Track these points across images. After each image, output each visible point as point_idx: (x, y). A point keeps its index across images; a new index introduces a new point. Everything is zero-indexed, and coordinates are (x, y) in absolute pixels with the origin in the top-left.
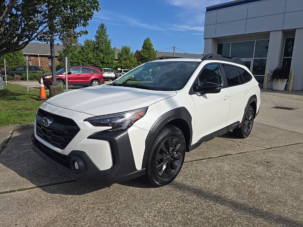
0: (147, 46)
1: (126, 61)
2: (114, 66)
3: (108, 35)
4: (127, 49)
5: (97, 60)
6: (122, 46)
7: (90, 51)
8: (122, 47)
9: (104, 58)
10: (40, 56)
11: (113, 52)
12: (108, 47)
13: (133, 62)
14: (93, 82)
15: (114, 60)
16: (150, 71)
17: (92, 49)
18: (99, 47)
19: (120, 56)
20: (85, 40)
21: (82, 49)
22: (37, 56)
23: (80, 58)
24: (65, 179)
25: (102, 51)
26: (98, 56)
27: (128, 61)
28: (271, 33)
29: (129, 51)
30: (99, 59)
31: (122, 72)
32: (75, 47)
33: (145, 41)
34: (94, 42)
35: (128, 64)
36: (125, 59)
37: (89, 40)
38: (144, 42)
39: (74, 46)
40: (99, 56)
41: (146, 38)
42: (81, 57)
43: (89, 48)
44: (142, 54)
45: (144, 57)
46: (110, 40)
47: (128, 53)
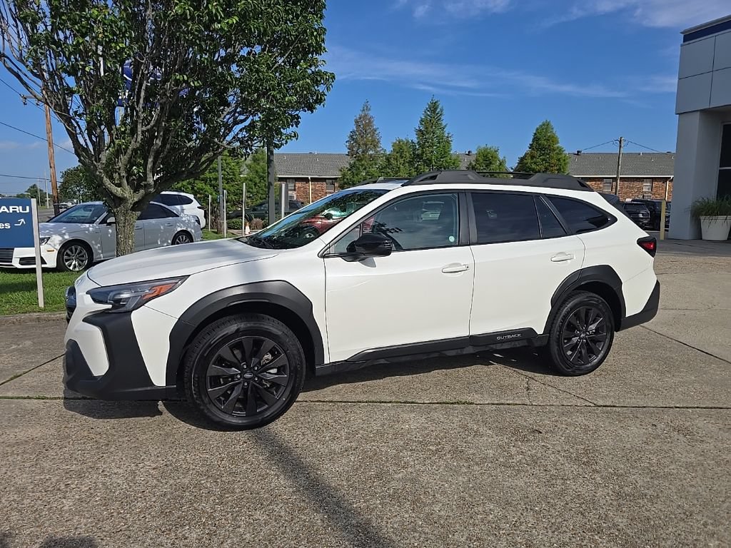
3: (445, 126)
4: (489, 153)
6: (479, 147)
7: (403, 164)
10: (313, 180)
11: (454, 163)
12: (444, 153)
17: (409, 159)
18: (422, 155)
20: (395, 141)
21: (388, 160)
22: (306, 180)
25: (429, 162)
29: (495, 158)
32: (373, 158)
34: (413, 143)
37: (404, 140)
39: (371, 155)
43: (402, 158)
44: (526, 164)
46: (450, 135)
47: (491, 163)
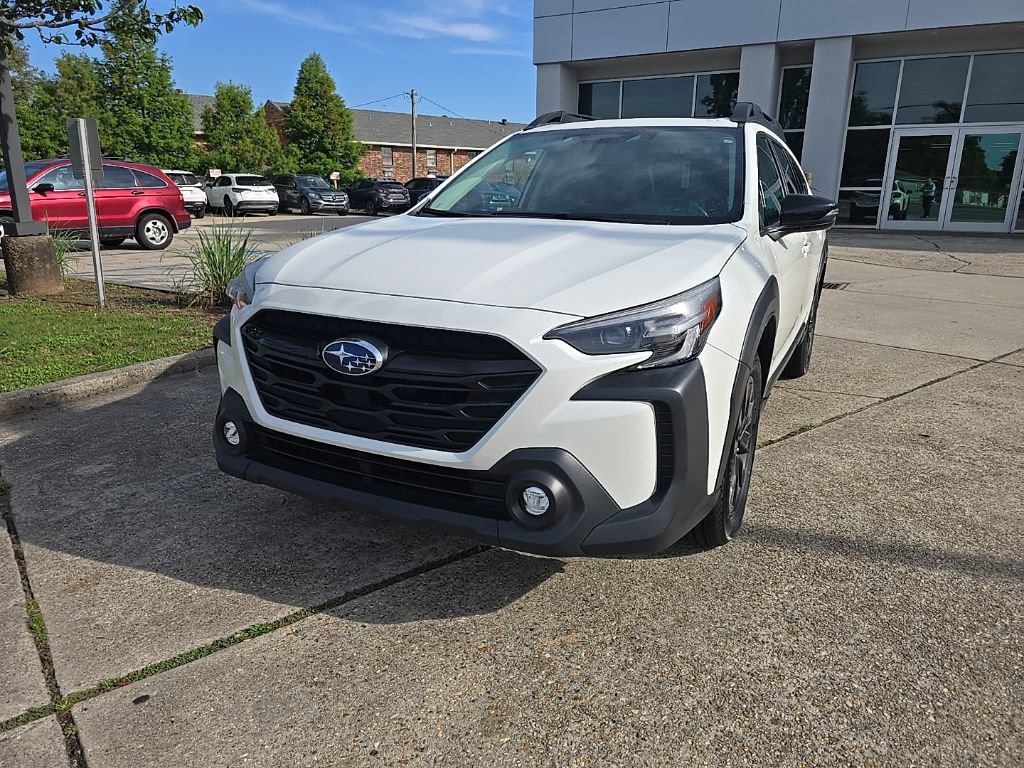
0: (313, 85)
1: (240, 141)
2: (195, 160)
4: (236, 95)
5: (118, 135)
6: (219, 83)
7: (86, 101)
8: (218, 86)
9: (147, 129)
11: (182, 107)
12: (160, 88)
13: (266, 147)
14: (147, 222)
15: (191, 136)
16: (332, 177)
17: (95, 94)
18: (121, 87)
19: (214, 122)
20: (61, 57)
21: (51, 90)
23: (47, 131)
24: (385, 570)
25: (136, 102)
26: (124, 121)
27: (248, 140)
28: (744, 53)
29: (248, 104)
30: (129, 133)
31: (230, 184)
32: (19, 87)
33: (303, 65)
34: (98, 63)
35: (247, 154)
36: (236, 136)
37: (78, 56)
38: (302, 72)
40: (128, 124)
41: (307, 57)
42: (51, 125)
43: (82, 89)
44: (296, 118)
45: (308, 128)
46: (167, 57)
47: (242, 111)
